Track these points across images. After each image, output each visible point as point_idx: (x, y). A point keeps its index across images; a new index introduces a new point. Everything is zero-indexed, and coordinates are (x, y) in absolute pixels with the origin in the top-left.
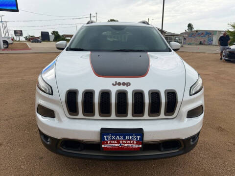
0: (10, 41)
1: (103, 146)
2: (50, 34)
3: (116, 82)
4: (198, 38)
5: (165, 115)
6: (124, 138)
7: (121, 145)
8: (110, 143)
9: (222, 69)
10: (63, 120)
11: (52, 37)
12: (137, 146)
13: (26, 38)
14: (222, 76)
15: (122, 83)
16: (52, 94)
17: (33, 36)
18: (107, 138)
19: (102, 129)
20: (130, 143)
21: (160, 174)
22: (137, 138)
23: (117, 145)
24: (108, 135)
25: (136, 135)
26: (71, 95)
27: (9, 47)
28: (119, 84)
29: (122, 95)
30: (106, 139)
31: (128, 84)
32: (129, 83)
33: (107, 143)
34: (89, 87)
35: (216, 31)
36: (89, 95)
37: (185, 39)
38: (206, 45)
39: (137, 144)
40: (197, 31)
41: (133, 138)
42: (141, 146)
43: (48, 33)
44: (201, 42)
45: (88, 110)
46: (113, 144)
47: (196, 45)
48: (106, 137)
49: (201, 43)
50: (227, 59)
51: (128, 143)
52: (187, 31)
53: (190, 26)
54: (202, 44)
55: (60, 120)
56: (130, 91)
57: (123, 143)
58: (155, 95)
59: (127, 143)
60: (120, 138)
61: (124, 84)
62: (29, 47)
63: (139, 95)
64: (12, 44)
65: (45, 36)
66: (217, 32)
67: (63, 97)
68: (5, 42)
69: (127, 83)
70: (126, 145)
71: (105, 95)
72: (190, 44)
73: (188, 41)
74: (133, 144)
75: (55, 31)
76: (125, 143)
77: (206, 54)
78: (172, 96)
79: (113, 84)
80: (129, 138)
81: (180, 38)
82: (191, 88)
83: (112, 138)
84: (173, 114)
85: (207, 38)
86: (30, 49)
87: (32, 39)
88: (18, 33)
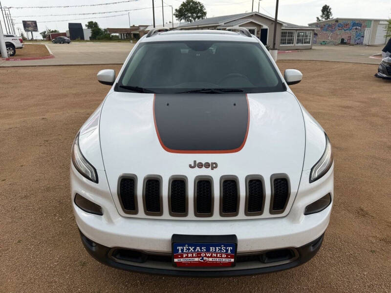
0: (17, 44)
1: (176, 260)
2: (84, 27)
3: (195, 162)
4: (338, 32)
5: (271, 212)
6: (208, 250)
7: (202, 259)
8: (187, 257)
9: (374, 96)
10: (114, 221)
11: (88, 33)
12: (227, 260)
13: (44, 35)
14: (374, 110)
15: (204, 163)
16: (97, 182)
17: (55, 31)
18: (182, 250)
19: (174, 236)
20: (217, 257)
21: (262, 290)
22: (227, 251)
23: (197, 259)
24: (183, 245)
25: (226, 246)
26: (127, 184)
27: (17, 53)
28: (200, 165)
29: (204, 185)
30: (180, 252)
31: (214, 166)
32: (215, 163)
33: (182, 257)
34: (154, 171)
35: (370, 21)
36: (153, 183)
37: (316, 34)
38: (353, 45)
39: (227, 257)
40: (337, 20)
41: (221, 249)
42: (232, 260)
43: (80, 25)
44: (343, 40)
45: (153, 207)
46: (190, 257)
47: (335, 45)
48: (180, 248)
49: (343, 42)
50: (385, 76)
51: (214, 257)
52: (320, 18)
53: (326, 10)
54: (345, 43)
55: (110, 220)
56: (216, 177)
57: (206, 256)
58: (255, 184)
59: (211, 257)
60: (201, 249)
61: (207, 165)
62: (51, 52)
63: (230, 184)
64: (21, 48)
65: (76, 32)
66: (373, 22)
67: (114, 187)
68: (9, 45)
69: (213, 164)
70: (211, 259)
71: (178, 184)
72: (324, 43)
73: (320, 38)
74: (221, 257)
75: (92, 22)
76: (208, 257)
77: (351, 65)
78: (281, 184)
79: (191, 166)
80: (216, 249)
81: (308, 33)
82: (312, 169)
83: (189, 249)
84: (282, 212)
85: (353, 33)
86: (52, 57)
87: (54, 37)
88: (30, 26)
